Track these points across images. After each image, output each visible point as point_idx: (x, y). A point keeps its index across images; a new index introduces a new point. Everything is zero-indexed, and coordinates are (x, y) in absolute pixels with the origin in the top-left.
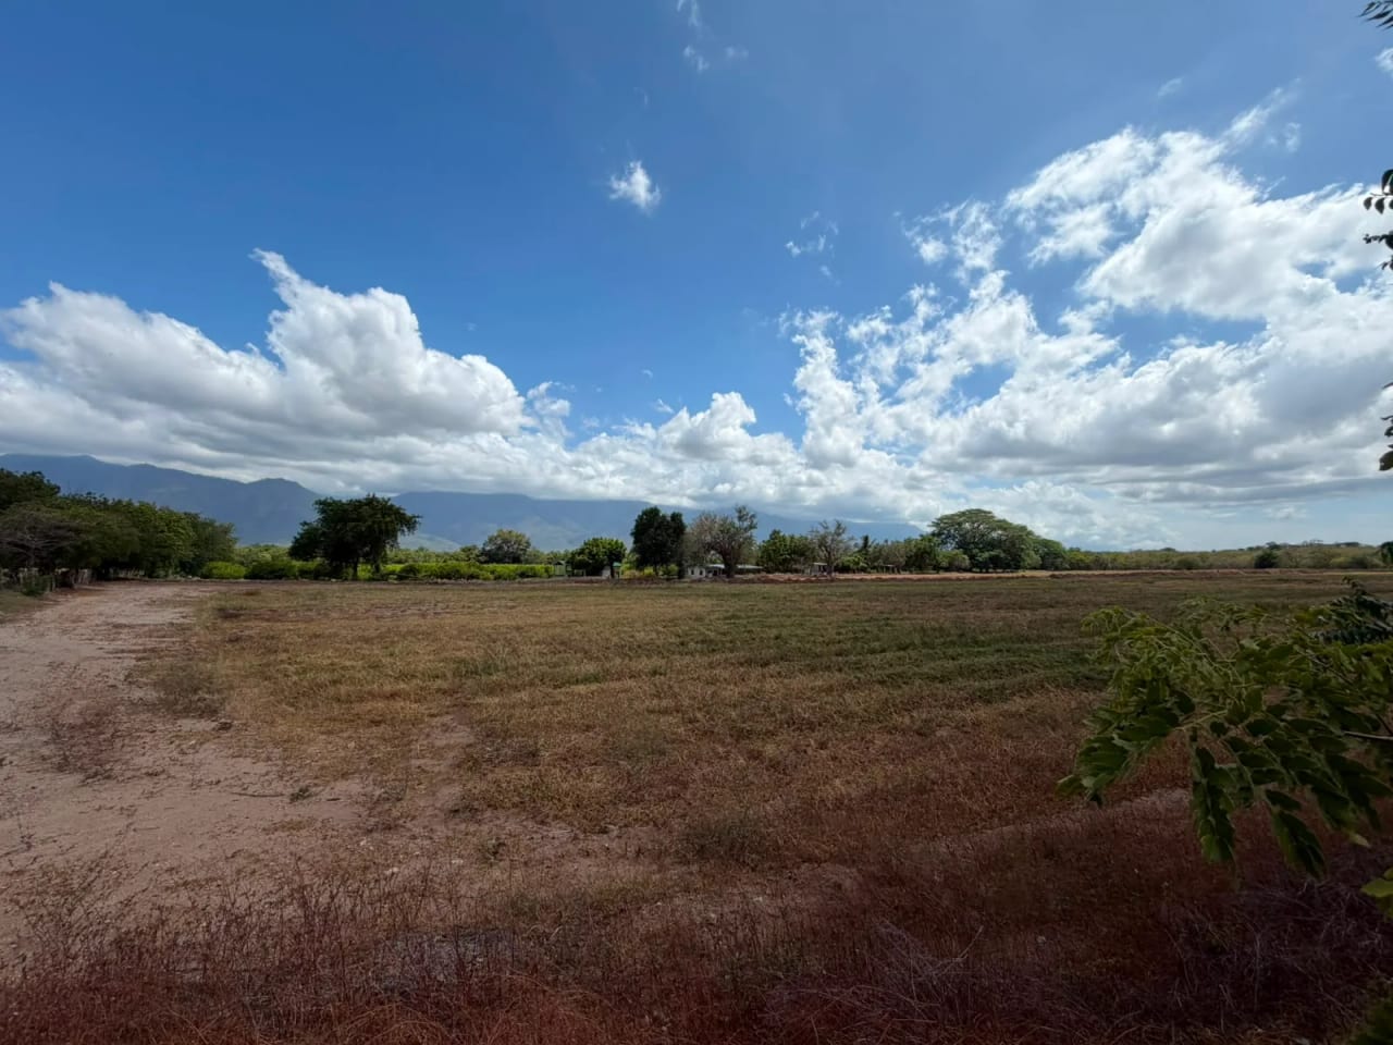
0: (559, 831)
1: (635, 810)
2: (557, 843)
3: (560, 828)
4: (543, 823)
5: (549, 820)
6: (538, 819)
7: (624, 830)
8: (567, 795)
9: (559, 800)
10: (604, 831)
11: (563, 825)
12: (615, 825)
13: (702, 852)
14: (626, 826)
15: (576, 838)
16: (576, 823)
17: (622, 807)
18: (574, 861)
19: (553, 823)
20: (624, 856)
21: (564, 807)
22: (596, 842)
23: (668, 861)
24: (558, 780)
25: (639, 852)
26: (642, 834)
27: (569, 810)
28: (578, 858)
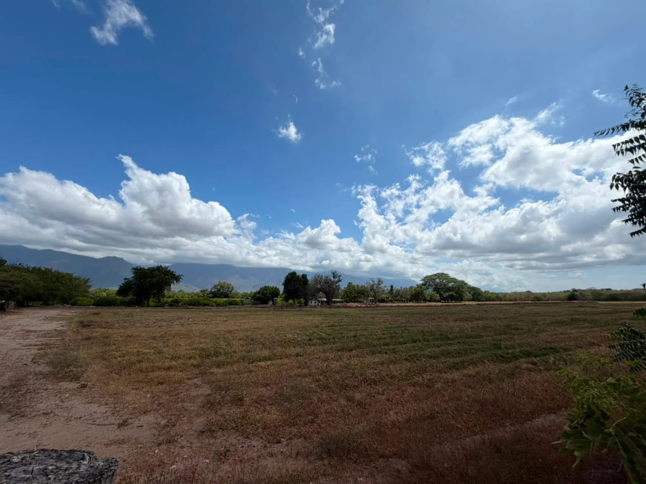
0: (256, 443)
1: (294, 430)
2: (255, 449)
3: (257, 440)
4: (247, 437)
5: (250, 436)
6: (245, 435)
7: (289, 441)
8: (259, 422)
9: (255, 425)
10: (279, 442)
11: (257, 438)
12: (284, 438)
13: (329, 453)
14: (290, 439)
15: (265, 446)
16: (264, 437)
17: (286, 428)
18: (265, 459)
19: (253, 438)
20: (290, 456)
21: (257, 428)
22: (277, 448)
23: (312, 458)
24: (255, 414)
25: (298, 454)
26: (298, 443)
27: (260, 430)
28: (267, 458)
